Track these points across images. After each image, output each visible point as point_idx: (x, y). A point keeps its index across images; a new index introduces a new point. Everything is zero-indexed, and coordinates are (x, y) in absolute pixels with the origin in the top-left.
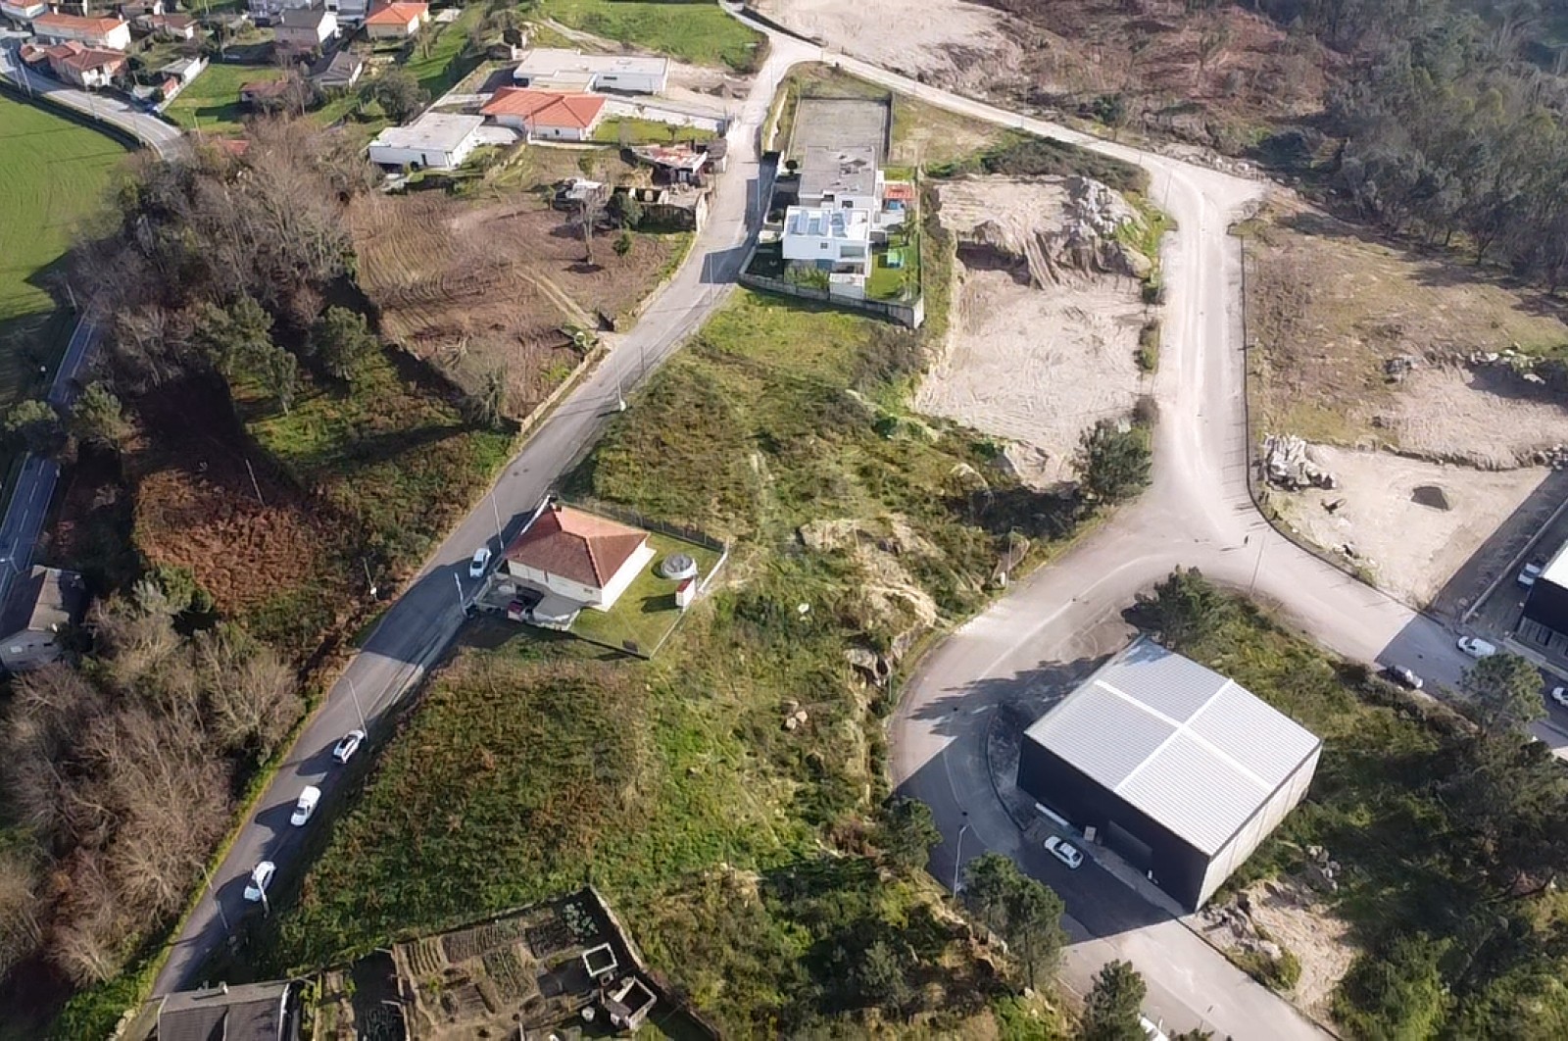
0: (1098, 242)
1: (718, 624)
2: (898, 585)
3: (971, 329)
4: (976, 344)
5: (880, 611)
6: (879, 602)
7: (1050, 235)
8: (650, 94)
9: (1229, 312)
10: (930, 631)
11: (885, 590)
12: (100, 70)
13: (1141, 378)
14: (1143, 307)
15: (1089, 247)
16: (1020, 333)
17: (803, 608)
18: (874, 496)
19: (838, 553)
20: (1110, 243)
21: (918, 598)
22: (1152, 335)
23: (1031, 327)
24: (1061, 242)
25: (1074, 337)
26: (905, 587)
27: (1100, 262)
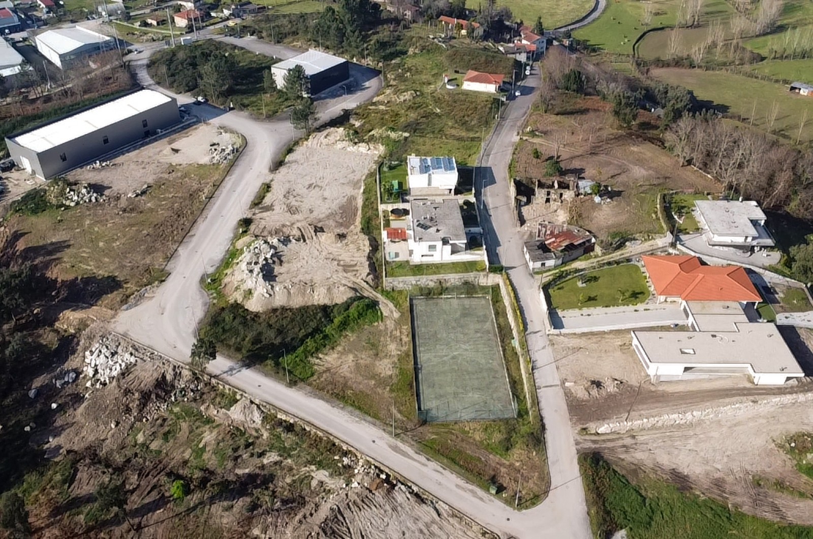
3: (352, 198)
4: (349, 191)
9: (206, 217)
13: (272, 181)
14: (254, 217)
16: (326, 199)
22: (256, 202)
23: (319, 202)
25: (298, 198)
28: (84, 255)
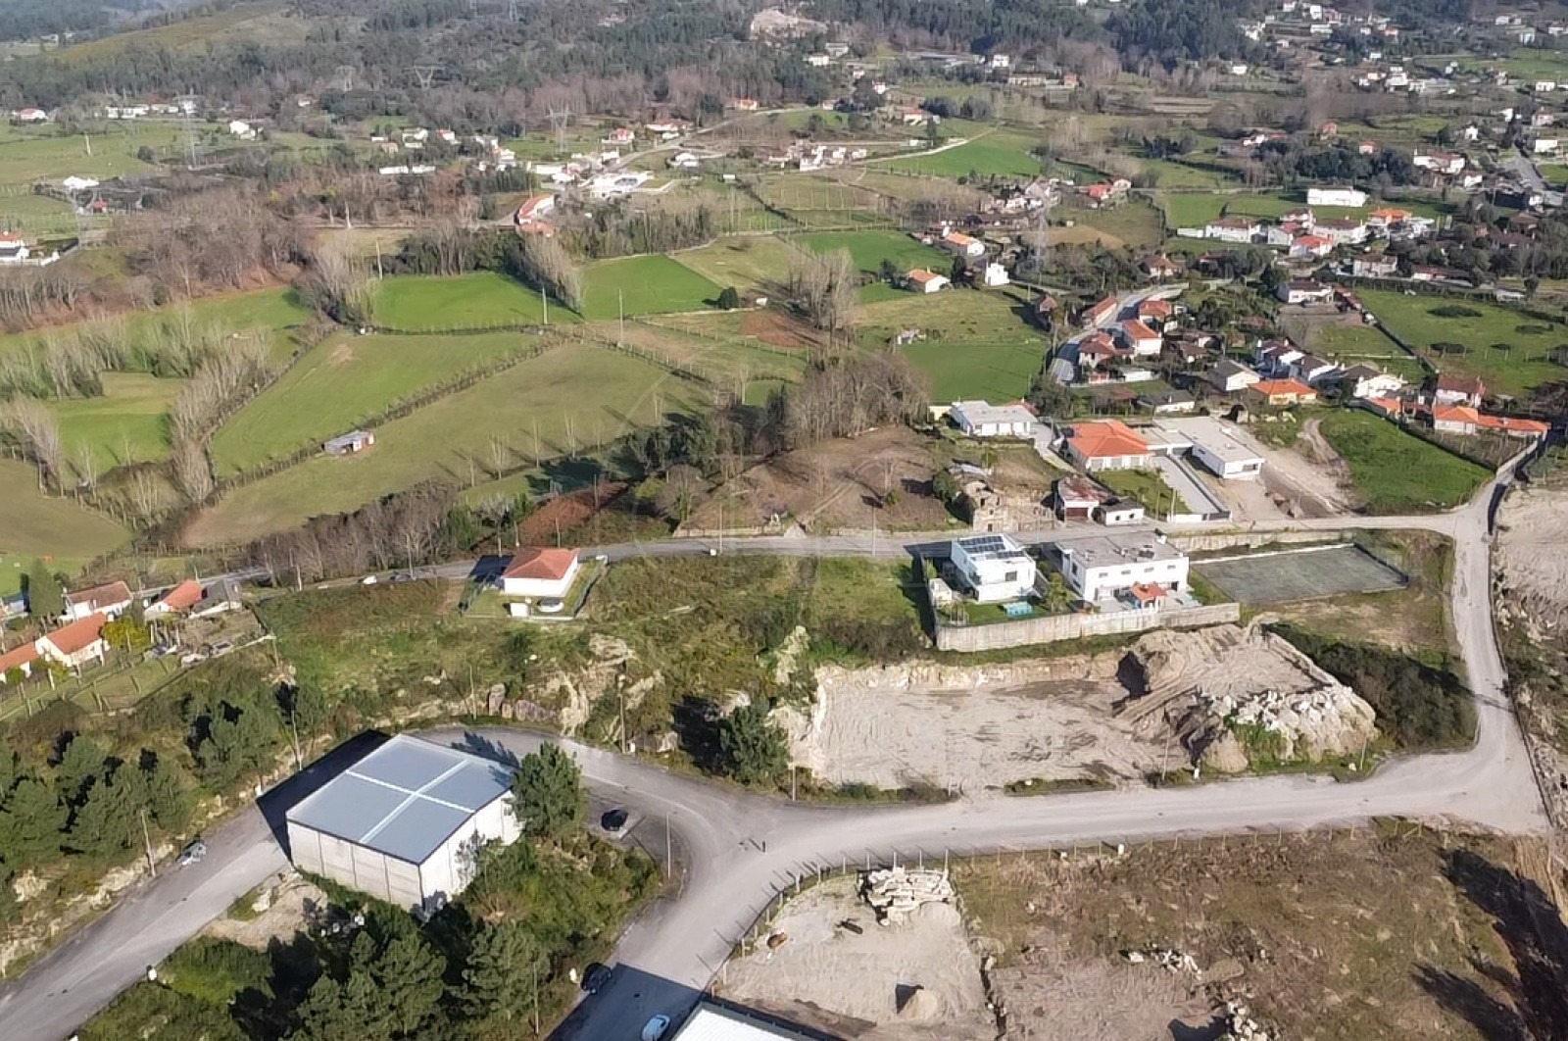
0: (1213, 721)
1: (507, 633)
2: (583, 693)
3: (1005, 692)
5: (545, 687)
6: (554, 685)
7: (1198, 695)
8: (1217, 476)
10: (559, 727)
11: (570, 686)
12: (1093, 357)
13: (991, 788)
14: (1137, 776)
15: (1201, 720)
17: (533, 657)
18: (674, 662)
19: (589, 654)
20: (1221, 727)
21: (580, 707)
24: (1194, 701)
25: (1042, 743)
26: (584, 697)
27: (1194, 737)
28: (1434, 948)
